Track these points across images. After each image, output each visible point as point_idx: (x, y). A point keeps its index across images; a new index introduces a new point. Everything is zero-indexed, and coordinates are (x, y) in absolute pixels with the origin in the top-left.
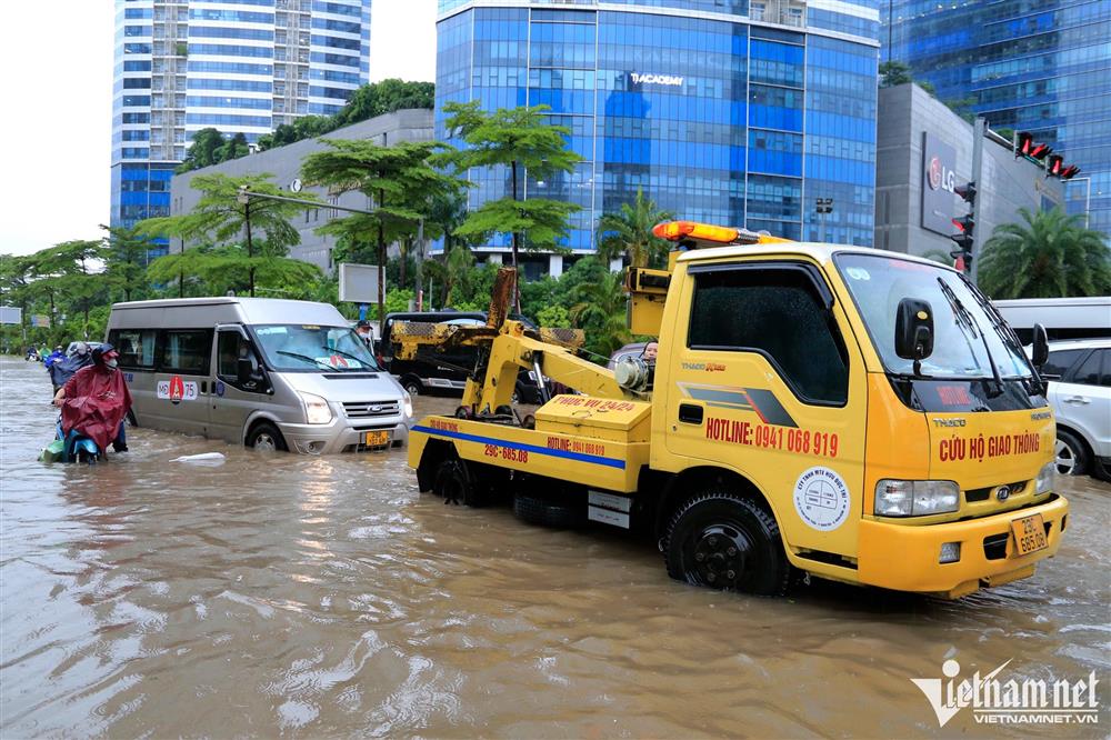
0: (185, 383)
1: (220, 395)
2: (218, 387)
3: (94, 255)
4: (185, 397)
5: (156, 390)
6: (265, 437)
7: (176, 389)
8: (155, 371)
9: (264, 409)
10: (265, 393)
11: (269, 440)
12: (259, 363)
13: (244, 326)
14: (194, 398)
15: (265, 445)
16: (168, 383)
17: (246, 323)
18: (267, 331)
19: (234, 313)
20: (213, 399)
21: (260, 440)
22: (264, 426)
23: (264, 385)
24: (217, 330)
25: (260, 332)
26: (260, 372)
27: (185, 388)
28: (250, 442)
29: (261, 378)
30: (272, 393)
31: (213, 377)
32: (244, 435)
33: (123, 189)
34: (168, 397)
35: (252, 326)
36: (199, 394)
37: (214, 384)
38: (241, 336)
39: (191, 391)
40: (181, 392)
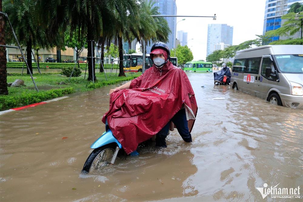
0: (251, 77)
1: (261, 81)
2: (261, 78)
3: (254, 44)
4: (251, 82)
5: (243, 79)
6: (274, 98)
7: (249, 79)
8: (244, 73)
9: (275, 87)
10: (276, 81)
11: (275, 100)
12: (275, 69)
13: (272, 56)
14: (253, 82)
15: (274, 101)
16: (247, 76)
17: (273, 54)
18: (281, 57)
19: (269, 51)
20: (258, 82)
21: (272, 99)
22: (275, 94)
23: (276, 78)
24: (262, 57)
25: (277, 57)
26: (275, 73)
27: (251, 78)
28: (269, 99)
29: (275, 75)
30: (278, 81)
31: (259, 75)
32: (267, 96)
33: (267, 26)
34: (246, 81)
35: (275, 55)
36: (255, 81)
37: (259, 77)
38: (270, 59)
39: (252, 79)
40: (250, 80)
